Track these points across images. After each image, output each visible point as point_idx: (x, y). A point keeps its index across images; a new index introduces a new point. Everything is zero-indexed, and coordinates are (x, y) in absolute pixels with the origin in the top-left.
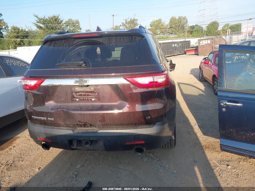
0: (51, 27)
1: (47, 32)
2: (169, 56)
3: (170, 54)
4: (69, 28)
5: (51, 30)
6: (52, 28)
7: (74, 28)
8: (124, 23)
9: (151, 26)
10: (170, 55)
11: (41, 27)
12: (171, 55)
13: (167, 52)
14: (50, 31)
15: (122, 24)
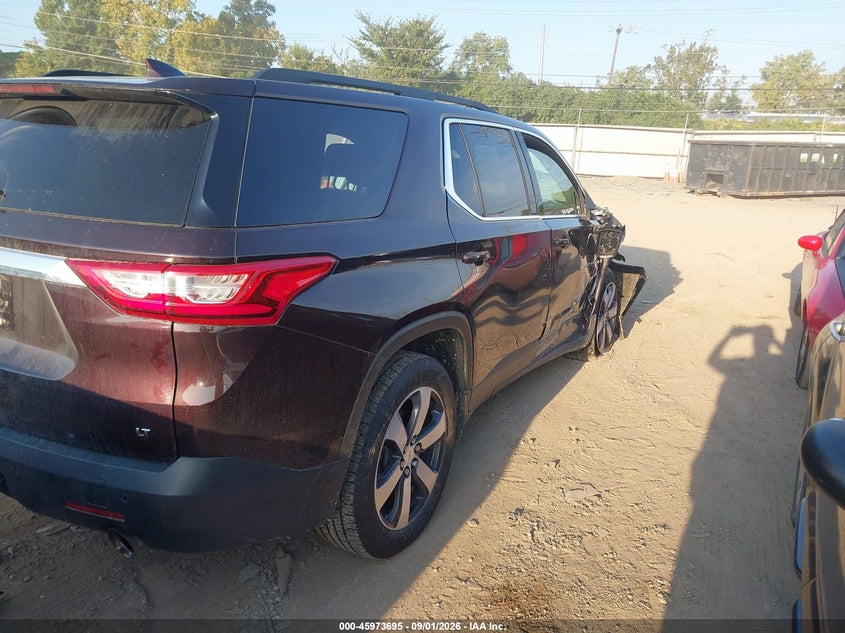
0: (401, 55)
1: (388, 69)
2: (777, 193)
3: (784, 189)
4: (473, 64)
5: (399, 65)
6: (405, 59)
7: (487, 63)
8: (665, 59)
9: (765, 76)
10: (782, 193)
11: (372, 55)
12: (788, 193)
13: (772, 180)
14: (398, 68)
15: (653, 64)
